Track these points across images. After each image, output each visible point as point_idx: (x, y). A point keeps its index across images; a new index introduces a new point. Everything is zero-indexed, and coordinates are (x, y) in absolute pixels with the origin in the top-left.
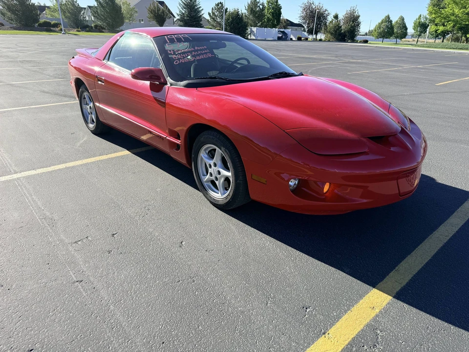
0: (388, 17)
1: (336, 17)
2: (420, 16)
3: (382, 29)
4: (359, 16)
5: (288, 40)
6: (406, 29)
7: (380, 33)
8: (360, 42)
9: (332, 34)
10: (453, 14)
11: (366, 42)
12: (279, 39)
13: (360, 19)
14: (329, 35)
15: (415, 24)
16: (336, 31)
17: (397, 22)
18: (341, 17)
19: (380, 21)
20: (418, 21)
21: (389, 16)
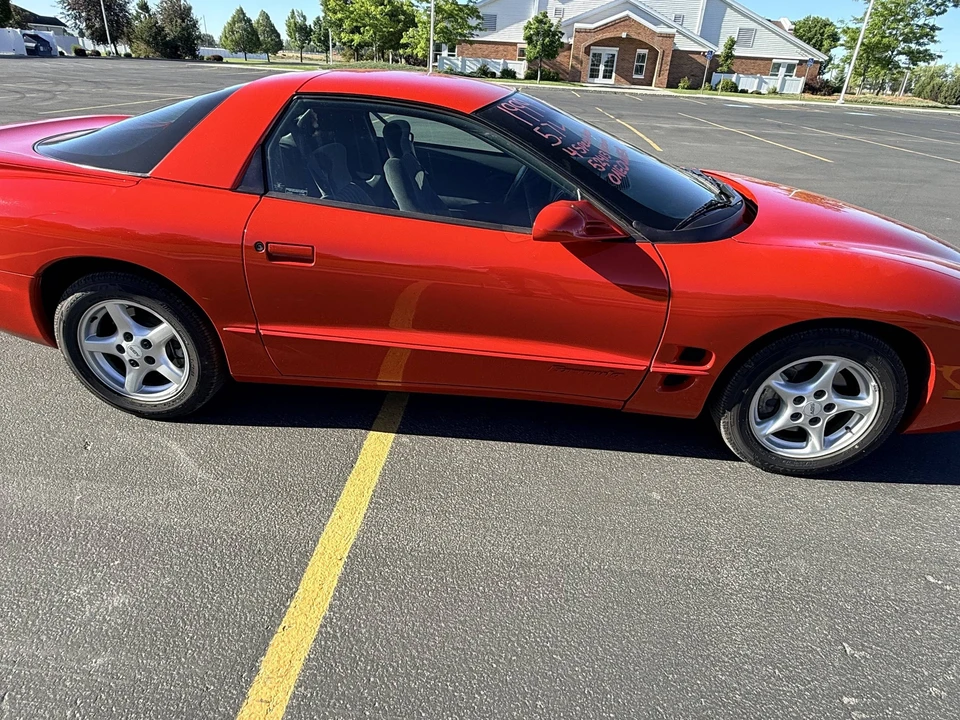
0: (241, 12)
1: (144, 7)
2: (293, 12)
3: (237, 36)
4: (190, 8)
5: (54, 57)
6: (278, 36)
7: (237, 43)
8: (209, 60)
9: (148, 43)
10: (368, 14)
11: (219, 59)
12: (32, 53)
13: (195, 14)
14: (143, 46)
15: (289, 27)
16: (155, 38)
17: (258, 22)
18: (153, 8)
19: (229, 19)
20: (292, 21)
21: (241, 9)
